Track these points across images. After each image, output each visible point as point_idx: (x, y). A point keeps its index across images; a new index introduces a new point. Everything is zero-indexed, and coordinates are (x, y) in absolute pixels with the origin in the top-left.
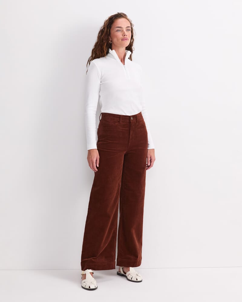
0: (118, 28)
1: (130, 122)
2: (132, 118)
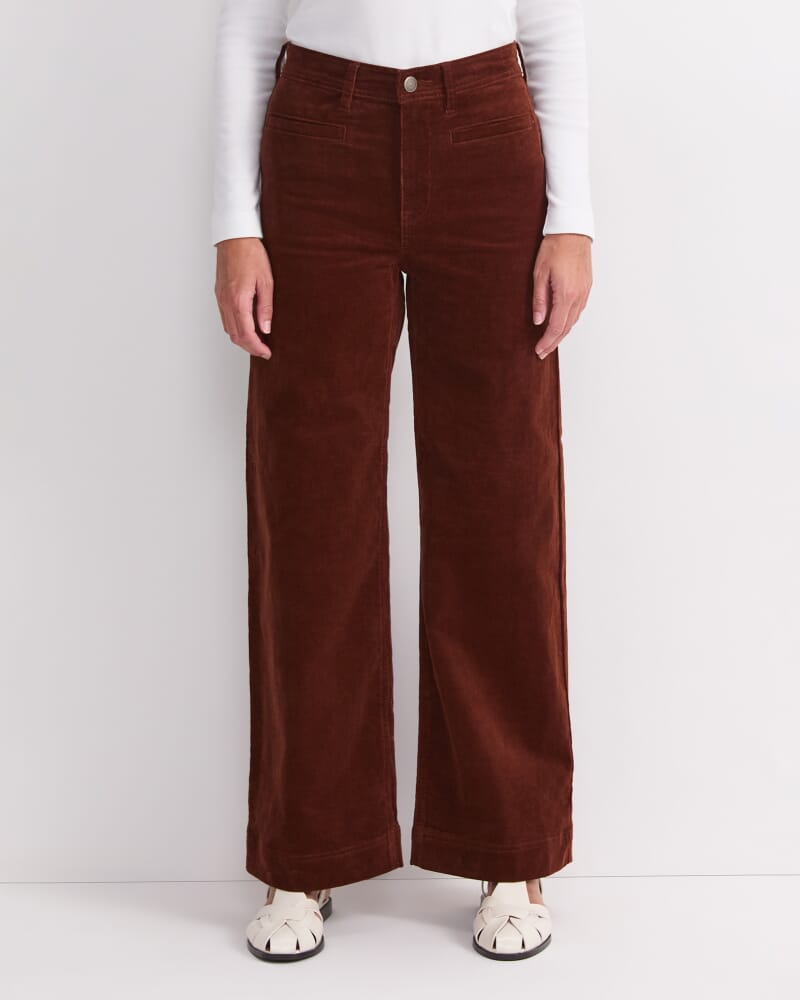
1: (395, 108)
2: (410, 83)
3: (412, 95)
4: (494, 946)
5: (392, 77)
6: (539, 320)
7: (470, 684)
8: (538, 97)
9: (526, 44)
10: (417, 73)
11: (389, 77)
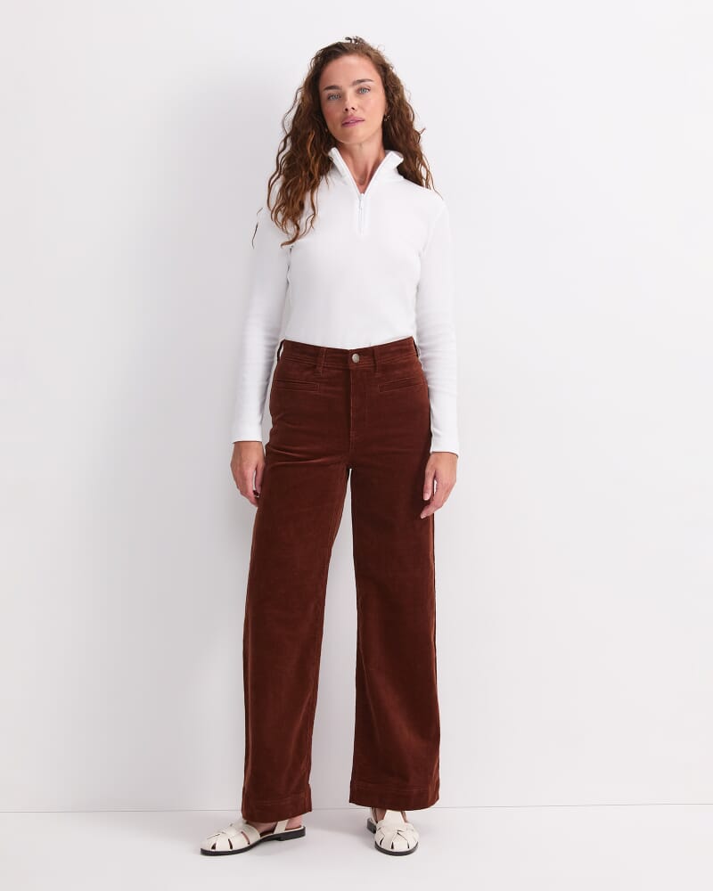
0: (331, 91)
1: (348, 371)
2: (355, 358)
3: (357, 364)
4: (392, 847)
5: (346, 354)
6: (427, 497)
7: (390, 698)
8: (428, 377)
9: (422, 348)
10: (359, 352)
11: (343, 355)
